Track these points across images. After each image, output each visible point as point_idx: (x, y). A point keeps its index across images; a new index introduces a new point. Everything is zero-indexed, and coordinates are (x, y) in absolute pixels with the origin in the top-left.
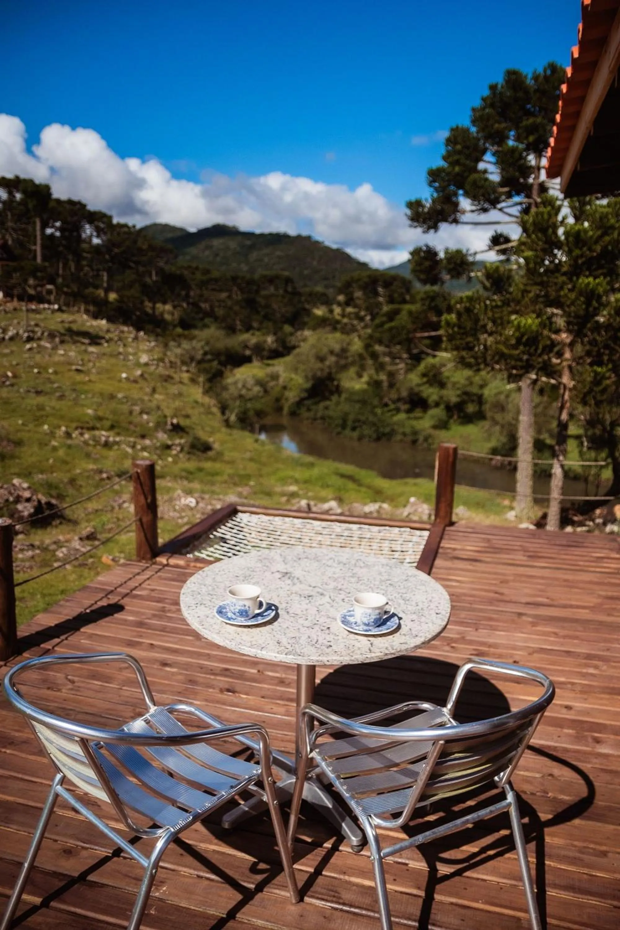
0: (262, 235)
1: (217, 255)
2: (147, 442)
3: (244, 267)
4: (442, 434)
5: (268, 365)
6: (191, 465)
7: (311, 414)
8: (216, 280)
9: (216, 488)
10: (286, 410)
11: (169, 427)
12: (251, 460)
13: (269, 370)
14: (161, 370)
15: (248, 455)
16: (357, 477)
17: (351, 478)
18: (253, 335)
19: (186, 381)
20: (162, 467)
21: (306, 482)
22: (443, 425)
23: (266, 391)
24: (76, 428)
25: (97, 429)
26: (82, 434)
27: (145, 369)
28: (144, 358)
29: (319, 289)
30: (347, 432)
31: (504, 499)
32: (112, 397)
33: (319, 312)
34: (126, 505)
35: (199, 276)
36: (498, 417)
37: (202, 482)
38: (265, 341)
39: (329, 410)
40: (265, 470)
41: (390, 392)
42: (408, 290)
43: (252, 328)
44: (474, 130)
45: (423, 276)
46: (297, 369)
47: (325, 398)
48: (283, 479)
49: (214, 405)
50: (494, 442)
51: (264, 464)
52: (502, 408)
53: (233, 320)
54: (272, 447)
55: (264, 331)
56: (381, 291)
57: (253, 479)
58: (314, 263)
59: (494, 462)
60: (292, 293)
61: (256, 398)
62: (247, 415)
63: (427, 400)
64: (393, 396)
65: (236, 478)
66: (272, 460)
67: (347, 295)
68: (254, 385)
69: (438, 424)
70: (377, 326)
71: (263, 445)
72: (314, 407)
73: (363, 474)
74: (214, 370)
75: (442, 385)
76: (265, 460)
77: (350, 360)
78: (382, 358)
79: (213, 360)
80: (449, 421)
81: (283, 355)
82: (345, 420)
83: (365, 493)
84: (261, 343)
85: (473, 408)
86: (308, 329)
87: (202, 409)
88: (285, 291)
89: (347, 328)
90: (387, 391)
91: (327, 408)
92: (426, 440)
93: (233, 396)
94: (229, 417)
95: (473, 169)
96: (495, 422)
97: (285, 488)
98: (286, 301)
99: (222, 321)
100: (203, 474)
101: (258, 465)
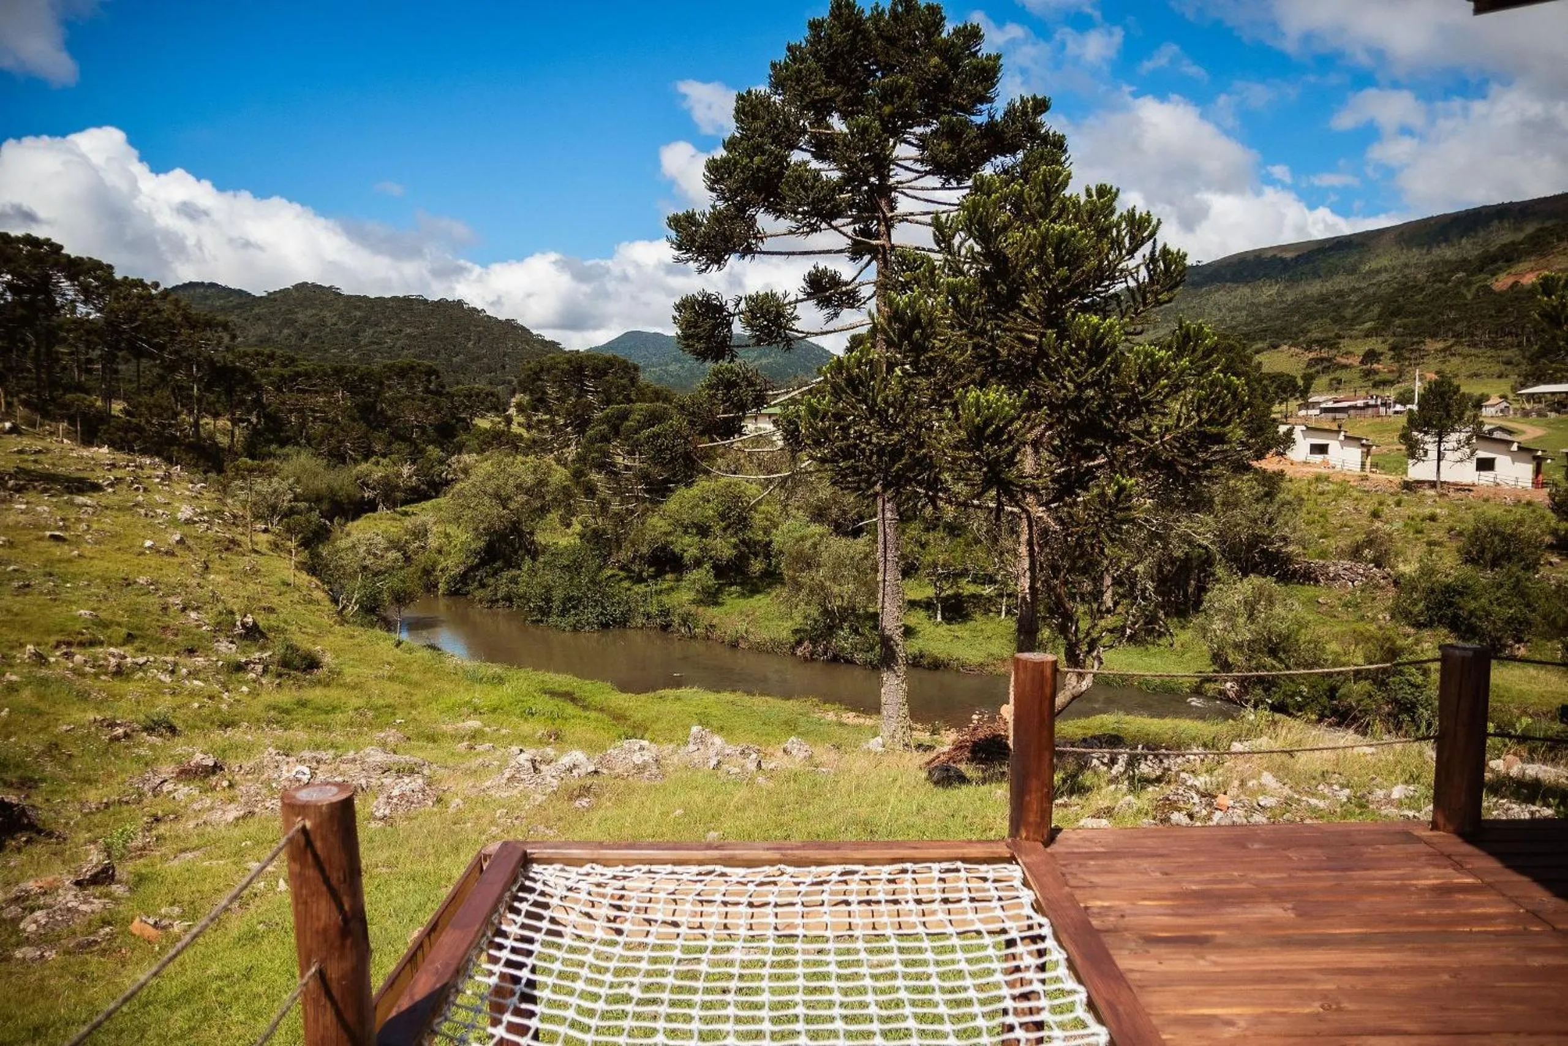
0: (381, 302)
1: (305, 336)
2: (200, 661)
3: (353, 355)
4: (711, 614)
5: (406, 514)
6: (286, 696)
7: (487, 593)
8: (307, 375)
9: (338, 737)
10: (442, 587)
11: (239, 630)
12: (391, 678)
13: (408, 522)
14: (218, 530)
15: (386, 670)
16: (578, 694)
17: (569, 696)
18: (377, 463)
19: (263, 547)
20: (230, 705)
21: (494, 710)
22: (710, 597)
23: (408, 559)
24: (57, 646)
25: (101, 643)
26: (68, 656)
27: (186, 529)
28: (185, 512)
29: (481, 385)
30: (553, 619)
32: (128, 583)
33: (483, 423)
34: (167, 787)
35: (276, 369)
36: (804, 577)
37: (308, 727)
38: (399, 475)
39: (517, 583)
40: (419, 696)
41: (620, 547)
42: (633, 381)
43: (374, 453)
44: (777, 99)
45: (701, 346)
46: (458, 519)
47: (509, 565)
48: (452, 708)
49: (317, 587)
50: (799, 619)
51: (417, 685)
52: (808, 562)
53: (341, 442)
54: (427, 654)
55: (395, 457)
56: (589, 384)
57: (400, 714)
58: (470, 345)
59: (799, 652)
60: (438, 393)
61: (390, 571)
62: (375, 600)
63: (682, 557)
64: (625, 555)
65: (370, 714)
66: (430, 675)
67: (532, 392)
68: (387, 549)
69: (700, 596)
70: (592, 441)
71: (411, 651)
72: (492, 581)
73: (587, 688)
74: (313, 527)
75: (703, 531)
76: (416, 677)
77: (548, 498)
78: (603, 492)
79: (311, 509)
80: (719, 590)
81: (427, 498)
82: (548, 600)
83: (596, 720)
84: (392, 476)
85: (757, 566)
86: (469, 452)
87: (296, 595)
88: (427, 390)
89: (537, 446)
90: (614, 545)
91: (514, 580)
92: (684, 622)
93: (349, 570)
94: (344, 608)
95: (782, 160)
96: (798, 586)
97: (460, 725)
98: (428, 406)
99: (321, 443)
100: (308, 711)
101: (405, 688)
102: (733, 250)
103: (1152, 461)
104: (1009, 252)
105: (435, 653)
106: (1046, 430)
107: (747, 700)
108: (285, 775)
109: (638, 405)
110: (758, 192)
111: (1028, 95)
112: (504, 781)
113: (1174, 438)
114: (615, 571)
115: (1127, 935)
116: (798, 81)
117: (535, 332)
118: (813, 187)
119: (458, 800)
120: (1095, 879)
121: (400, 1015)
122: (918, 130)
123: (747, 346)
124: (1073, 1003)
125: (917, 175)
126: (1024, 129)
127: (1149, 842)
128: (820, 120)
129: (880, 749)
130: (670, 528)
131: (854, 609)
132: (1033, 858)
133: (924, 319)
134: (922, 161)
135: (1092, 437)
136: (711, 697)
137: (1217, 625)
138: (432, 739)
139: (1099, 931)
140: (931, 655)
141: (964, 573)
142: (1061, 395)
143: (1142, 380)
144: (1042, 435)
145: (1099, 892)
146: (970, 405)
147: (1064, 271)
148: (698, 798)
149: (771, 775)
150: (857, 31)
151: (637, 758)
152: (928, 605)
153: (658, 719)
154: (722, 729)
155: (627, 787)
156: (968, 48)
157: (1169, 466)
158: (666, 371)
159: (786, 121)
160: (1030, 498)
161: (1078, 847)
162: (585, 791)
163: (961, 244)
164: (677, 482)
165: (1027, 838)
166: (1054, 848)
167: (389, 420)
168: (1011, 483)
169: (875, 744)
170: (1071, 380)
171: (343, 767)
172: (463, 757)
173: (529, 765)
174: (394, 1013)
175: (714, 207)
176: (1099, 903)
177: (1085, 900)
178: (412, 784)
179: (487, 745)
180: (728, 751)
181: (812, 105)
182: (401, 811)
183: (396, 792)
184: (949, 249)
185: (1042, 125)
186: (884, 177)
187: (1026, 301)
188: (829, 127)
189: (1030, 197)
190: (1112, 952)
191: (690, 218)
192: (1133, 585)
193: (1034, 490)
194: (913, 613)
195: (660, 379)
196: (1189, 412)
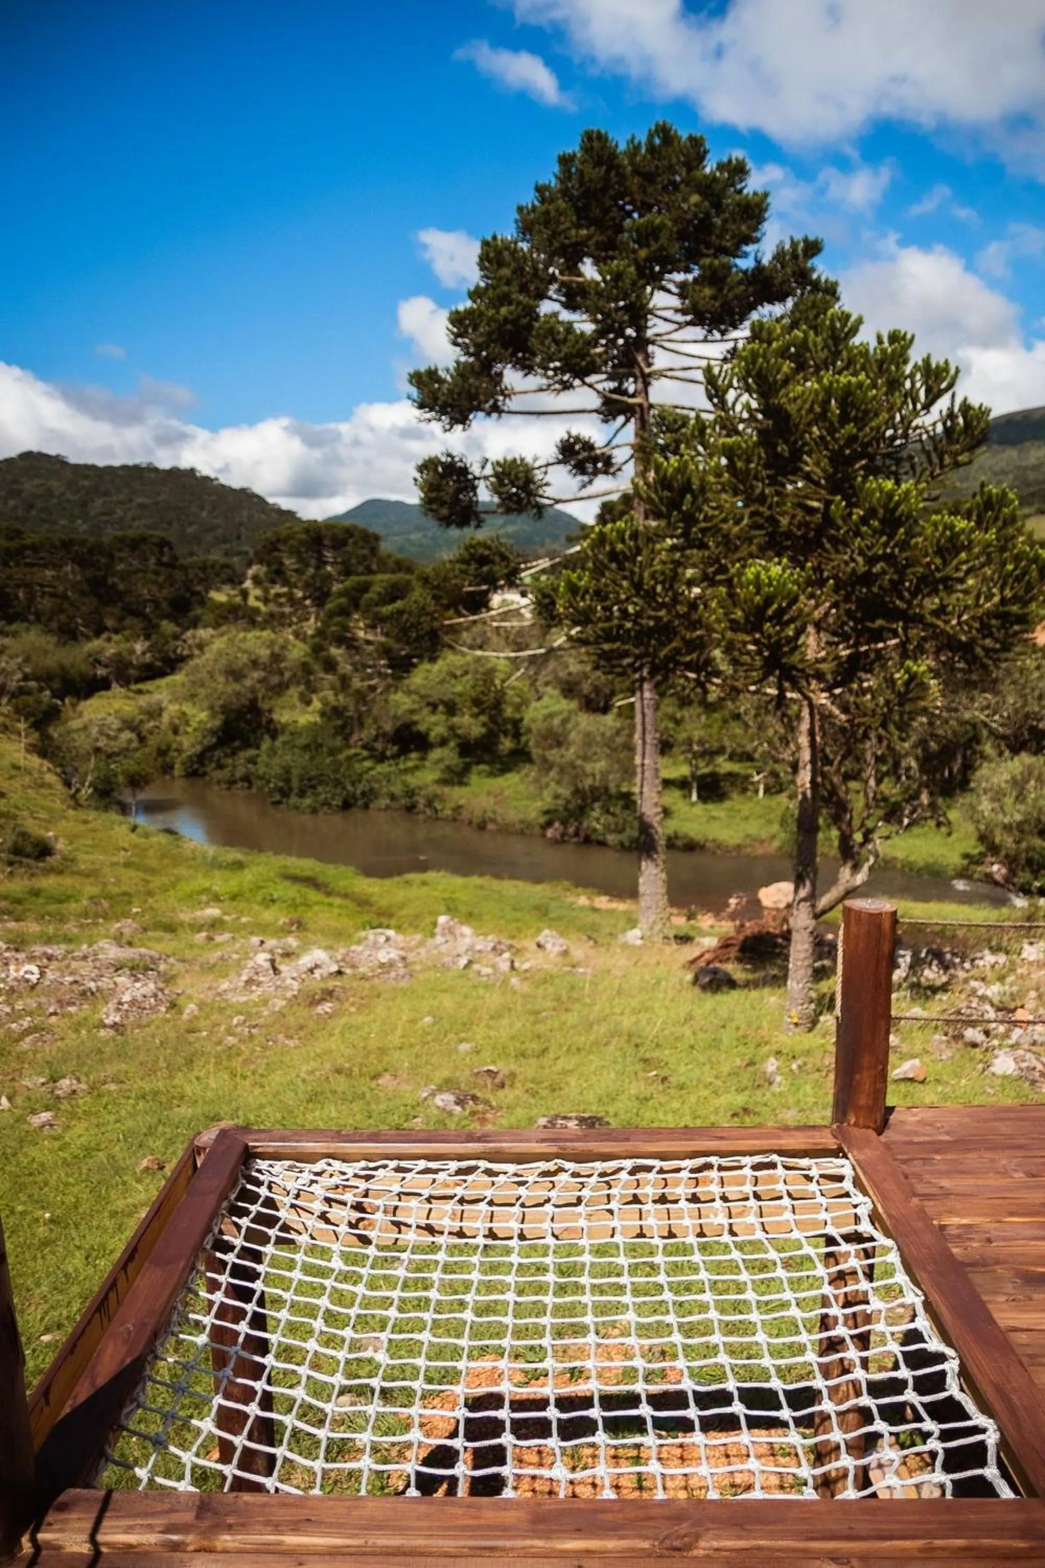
0: (110, 470)
1: (31, 506)
3: (82, 526)
4: (457, 795)
5: (140, 692)
6: (17, 886)
7: (224, 774)
8: (34, 548)
9: (71, 928)
10: (178, 770)
12: (127, 865)
13: (143, 701)
15: (122, 857)
16: (321, 879)
17: (312, 882)
18: (109, 640)
21: (234, 897)
22: (456, 777)
23: (142, 739)
29: (215, 556)
30: (294, 800)
31: (579, 895)
33: (219, 597)
36: (553, 755)
37: (40, 918)
38: (132, 652)
39: (255, 763)
40: (156, 882)
41: (361, 725)
42: (374, 551)
43: (106, 629)
44: (525, 246)
45: (444, 511)
46: (193, 696)
47: (247, 744)
48: (190, 896)
49: (49, 770)
50: (549, 800)
51: (152, 871)
52: (557, 740)
53: (71, 618)
54: (163, 839)
55: (127, 633)
56: (329, 555)
57: (136, 901)
58: (204, 514)
59: (550, 833)
60: (171, 565)
61: (125, 752)
62: (110, 783)
63: (427, 735)
64: (367, 733)
65: (105, 904)
66: (166, 861)
67: (269, 565)
68: (120, 730)
69: (447, 776)
70: (331, 615)
71: (147, 835)
72: (230, 761)
73: (331, 872)
74: (44, 707)
75: (451, 709)
76: (153, 863)
77: (287, 675)
78: (346, 668)
79: (41, 690)
80: (466, 769)
81: (162, 674)
82: (288, 781)
83: (340, 907)
84: (125, 654)
85: (507, 744)
86: (205, 627)
87: (27, 780)
88: (159, 563)
89: (275, 621)
90: (356, 724)
91: (252, 761)
92: (430, 803)
93: (82, 752)
94: (78, 791)
95: (531, 313)
96: (547, 766)
97: (198, 913)
98: (161, 579)
99: (50, 619)
100: (41, 900)
101: (141, 874)
102: (479, 409)
103: (949, 643)
104: (792, 408)
105: (171, 838)
106: (830, 608)
107: (496, 884)
108: (13, 974)
109: (379, 577)
110: (505, 346)
111: (798, 237)
112: (241, 984)
113: (973, 618)
114: (358, 750)
115: (999, 1270)
116: (547, 223)
117: (271, 500)
118: (565, 340)
119: (192, 1006)
120: (946, 1183)
121: (76, 1411)
122: (679, 277)
123: (494, 512)
124: (943, 1374)
125: (675, 326)
126: (794, 274)
127: (1003, 1128)
128: (572, 267)
129: (639, 942)
130: (416, 706)
131: (607, 789)
132: (867, 1154)
133: (696, 486)
134: (684, 312)
135: (884, 618)
136: (458, 881)
137: (985, 806)
138: (170, 928)
139: (963, 1264)
140: (686, 836)
141: (721, 751)
142: (849, 570)
143: (940, 552)
144: (827, 614)
145: (952, 1203)
146: (749, 583)
147: (850, 428)
148: (448, 1002)
149: (526, 976)
150: (611, 167)
151: (383, 956)
152: (683, 785)
153: (402, 906)
154: (470, 915)
155: (372, 988)
156: (733, 185)
157: (966, 649)
158: (408, 541)
159: (535, 268)
160: (814, 684)
161: (916, 1133)
162: (329, 994)
163: (737, 399)
164: (421, 657)
165: (856, 1125)
166: (889, 1135)
167: (121, 595)
168: (793, 667)
169: (633, 936)
170: (861, 553)
171: (74, 965)
172: (202, 948)
173: (267, 965)
174: (67, 1410)
175: (458, 362)
176: (956, 1220)
177: (940, 1215)
178: (145, 987)
179: (227, 936)
180: (478, 947)
181: (562, 251)
182: (132, 1018)
183: (126, 998)
184: (722, 405)
185: (813, 269)
186: (641, 328)
187: (809, 464)
188: (580, 274)
189: (815, 345)
190: (985, 1298)
191: (432, 374)
192: (896, 765)
193: (820, 676)
194: (667, 792)
195: (401, 549)
196: (990, 589)
